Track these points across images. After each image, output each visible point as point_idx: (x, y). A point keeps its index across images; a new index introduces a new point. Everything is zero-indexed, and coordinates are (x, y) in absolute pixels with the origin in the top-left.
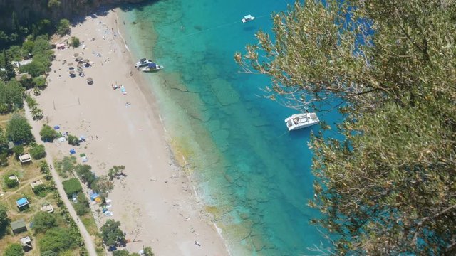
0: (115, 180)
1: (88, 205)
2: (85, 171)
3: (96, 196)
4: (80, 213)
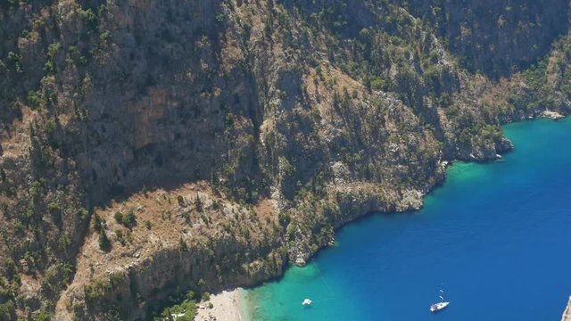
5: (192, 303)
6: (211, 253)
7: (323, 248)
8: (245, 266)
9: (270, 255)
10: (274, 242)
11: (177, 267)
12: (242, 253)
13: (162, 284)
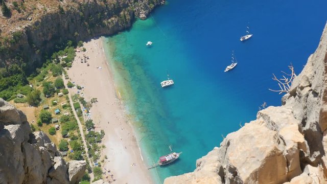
0: (93, 103)
1: (82, 112)
2: (82, 100)
3: (85, 110)
4: (79, 116)
5: (71, 48)
6: (81, 14)
7: (158, 6)
8: (105, 22)
9: (122, 13)
10: (124, 4)
11: (59, 25)
12: (103, 12)
13: (50, 37)
